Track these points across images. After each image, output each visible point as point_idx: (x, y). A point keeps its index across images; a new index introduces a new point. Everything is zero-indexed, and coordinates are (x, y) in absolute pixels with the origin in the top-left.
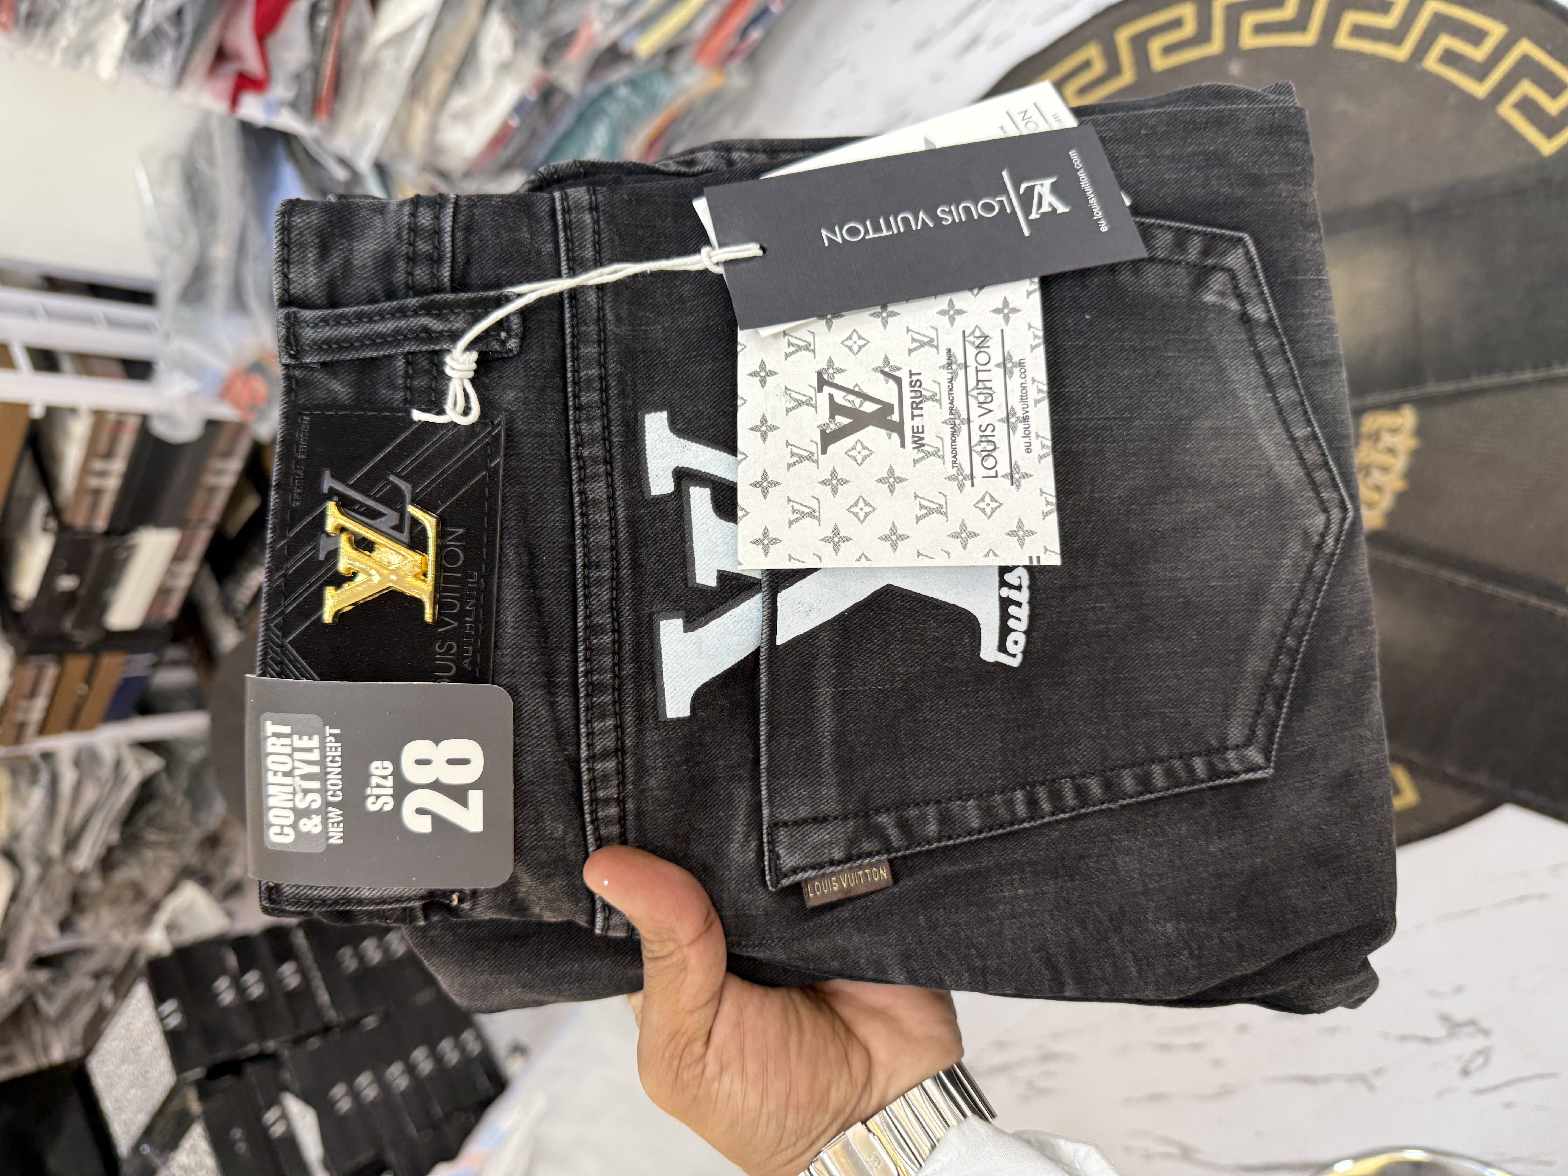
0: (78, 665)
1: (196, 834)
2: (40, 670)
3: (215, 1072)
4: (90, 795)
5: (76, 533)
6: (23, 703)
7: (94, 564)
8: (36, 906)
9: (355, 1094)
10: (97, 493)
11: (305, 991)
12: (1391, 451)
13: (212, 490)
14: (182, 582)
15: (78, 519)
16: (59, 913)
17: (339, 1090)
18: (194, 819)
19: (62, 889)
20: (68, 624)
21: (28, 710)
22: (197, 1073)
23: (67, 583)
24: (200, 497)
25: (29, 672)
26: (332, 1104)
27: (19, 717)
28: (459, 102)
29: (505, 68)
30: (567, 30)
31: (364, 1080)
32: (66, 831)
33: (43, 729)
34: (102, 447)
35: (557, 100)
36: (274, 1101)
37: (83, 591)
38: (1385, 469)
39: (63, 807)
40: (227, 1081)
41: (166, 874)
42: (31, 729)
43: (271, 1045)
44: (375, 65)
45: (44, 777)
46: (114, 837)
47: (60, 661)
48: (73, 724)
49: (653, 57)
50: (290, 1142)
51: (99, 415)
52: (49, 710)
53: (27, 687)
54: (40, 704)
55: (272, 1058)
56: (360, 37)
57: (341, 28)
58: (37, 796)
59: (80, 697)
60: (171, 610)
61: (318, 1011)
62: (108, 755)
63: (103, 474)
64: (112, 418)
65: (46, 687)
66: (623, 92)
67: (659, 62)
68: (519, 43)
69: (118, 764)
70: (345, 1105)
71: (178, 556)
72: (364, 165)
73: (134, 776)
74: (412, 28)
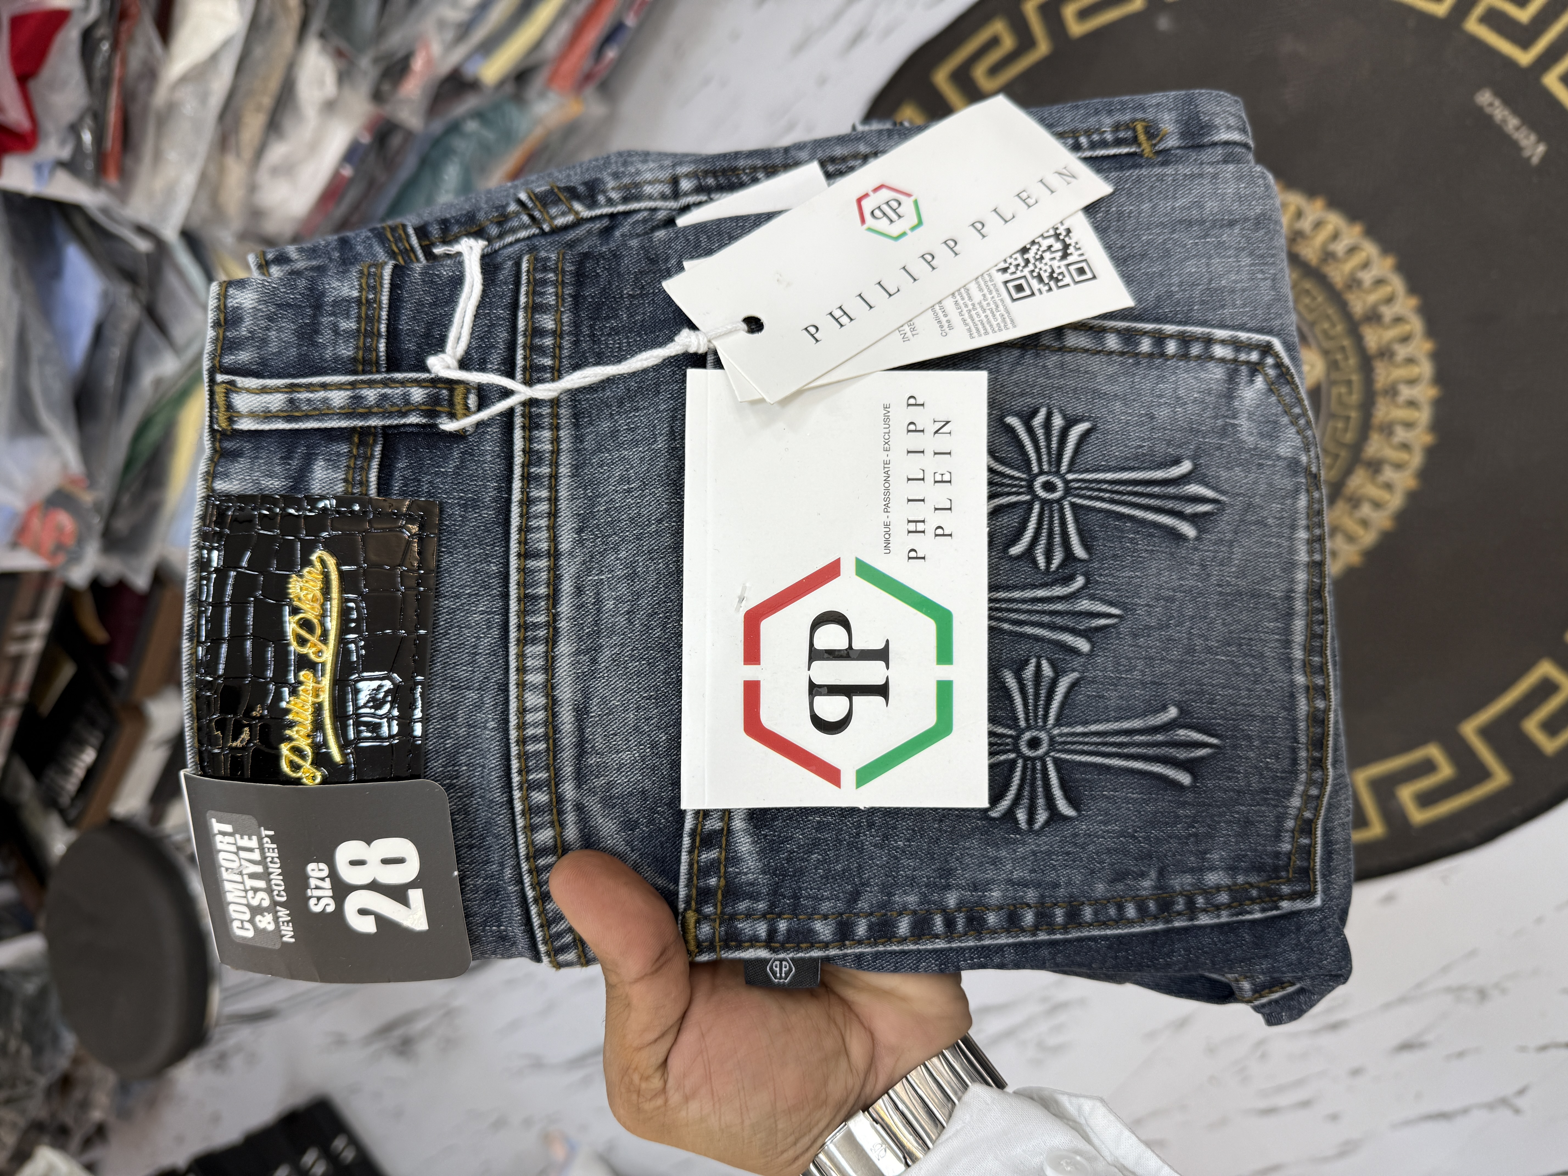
12: (1412, 404)
13: (17, 660)
18: (38, 1064)
28: (277, 152)
29: (330, 107)
30: (401, 54)
35: (396, 141)
38: (1409, 425)
44: (172, 108)
49: (501, 84)
56: (151, 74)
57: (124, 62)
66: (472, 126)
67: (509, 88)
68: (343, 77)
72: (170, 233)
74: (214, 58)
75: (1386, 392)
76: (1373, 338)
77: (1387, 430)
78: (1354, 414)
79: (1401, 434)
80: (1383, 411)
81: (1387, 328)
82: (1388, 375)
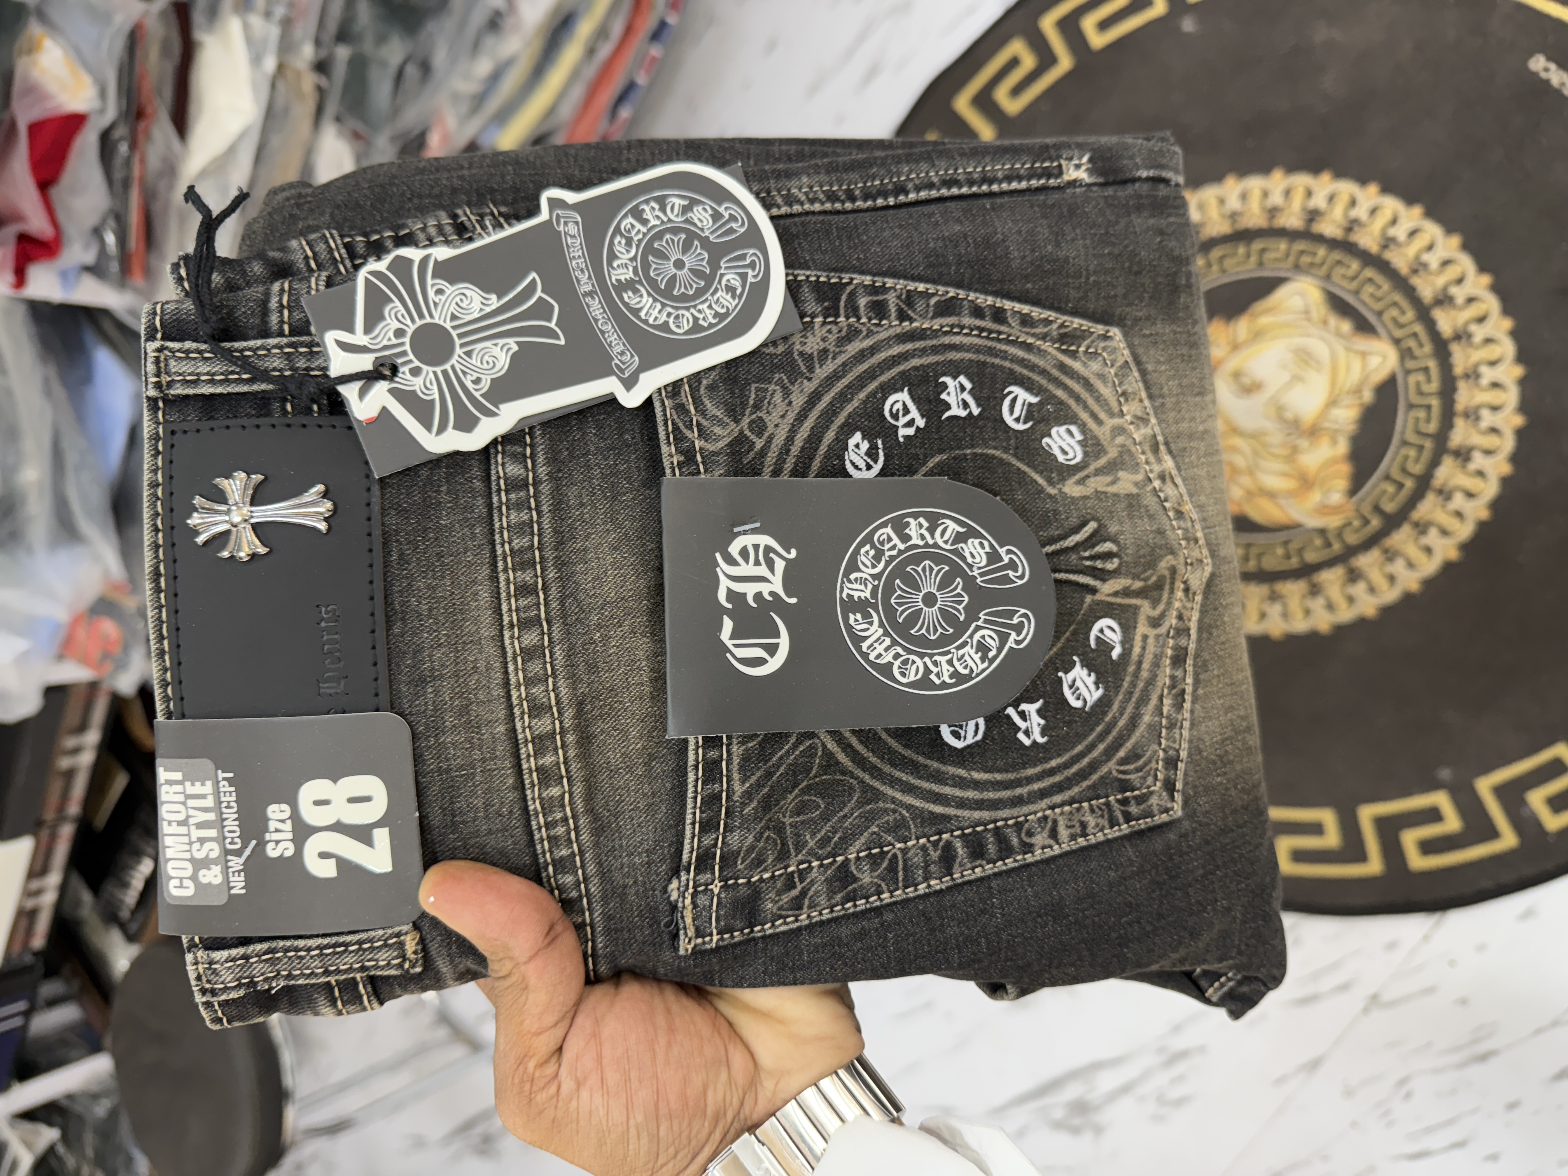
13: (70, 774)
24: (55, 788)
56: (170, 170)
57: (143, 161)
60: (39, 935)
68: (361, 158)
71: (37, 870)
74: (232, 151)
75: (1467, 376)
77: (1472, 415)
78: (1435, 402)
79: (1488, 419)
80: (1464, 397)
82: (1468, 357)
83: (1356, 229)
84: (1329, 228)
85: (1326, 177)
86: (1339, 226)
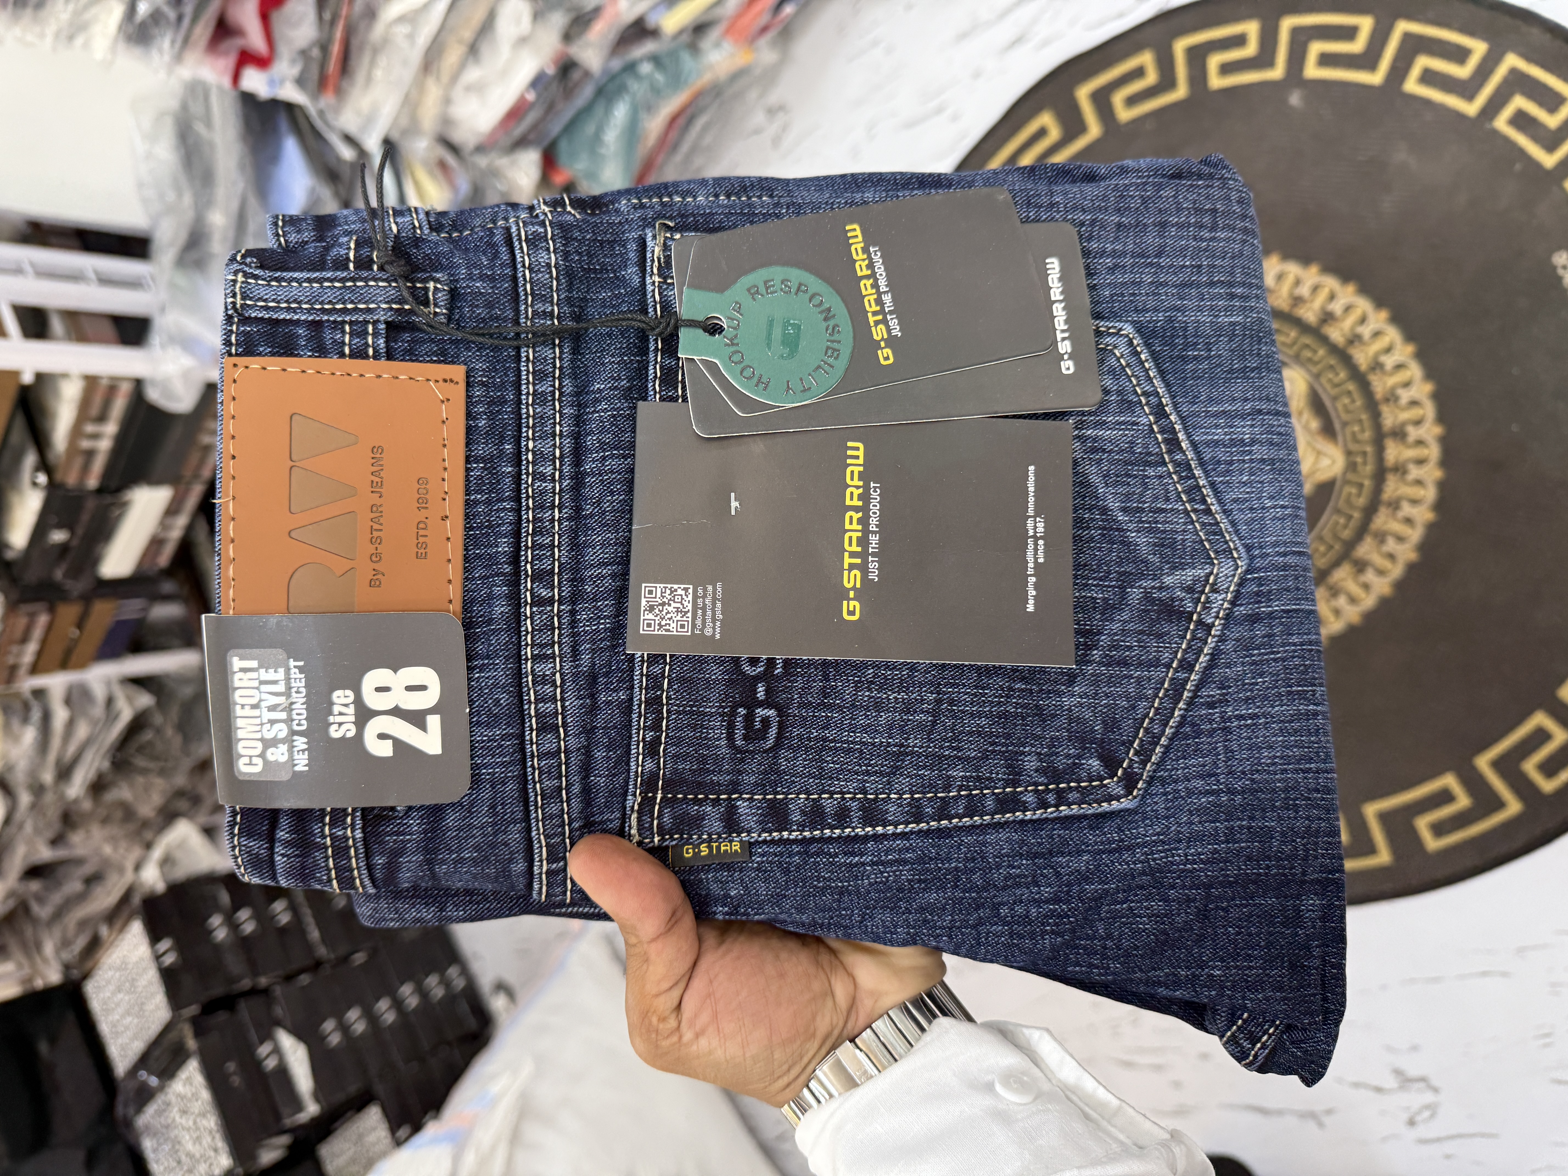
0: (69, 612)
1: (187, 763)
2: (32, 616)
3: (210, 1008)
4: (82, 731)
5: (68, 490)
6: (15, 649)
7: (85, 517)
8: (29, 828)
9: (344, 1028)
10: (90, 454)
11: (297, 926)
14: (176, 533)
15: (71, 479)
16: (50, 834)
17: (329, 1025)
18: (186, 751)
19: (53, 813)
20: (59, 574)
21: (20, 655)
22: (193, 1010)
23: (58, 536)
24: (195, 455)
25: (22, 622)
26: (323, 1038)
27: (11, 660)
28: (472, 75)
29: (523, 42)
31: (353, 1014)
32: (58, 762)
33: (35, 669)
34: (94, 411)
35: (576, 75)
36: (267, 1036)
37: (75, 543)
39: (56, 742)
40: (222, 1017)
41: (157, 799)
42: (23, 671)
43: (263, 981)
44: (386, 41)
45: (36, 715)
46: (106, 765)
47: (52, 610)
48: (65, 664)
49: (680, 33)
50: (283, 1073)
51: (91, 381)
52: (40, 654)
53: (18, 633)
54: (31, 649)
55: (265, 992)
56: (371, 13)
58: (29, 735)
59: (72, 640)
60: (164, 559)
61: (309, 947)
62: (99, 692)
63: (96, 436)
64: (104, 382)
65: (38, 633)
66: (646, 68)
67: (685, 39)
68: (538, 16)
69: (110, 701)
70: (335, 1039)
71: (172, 511)
72: (372, 143)
73: (126, 715)
75: (1389, 504)
76: (1393, 452)
77: (1381, 537)
78: (1357, 515)
79: (1391, 545)
80: (1382, 520)
81: (1409, 447)
82: (1396, 489)
83: (1356, 343)
84: (1336, 334)
85: (1351, 288)
86: (1343, 335)
